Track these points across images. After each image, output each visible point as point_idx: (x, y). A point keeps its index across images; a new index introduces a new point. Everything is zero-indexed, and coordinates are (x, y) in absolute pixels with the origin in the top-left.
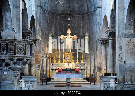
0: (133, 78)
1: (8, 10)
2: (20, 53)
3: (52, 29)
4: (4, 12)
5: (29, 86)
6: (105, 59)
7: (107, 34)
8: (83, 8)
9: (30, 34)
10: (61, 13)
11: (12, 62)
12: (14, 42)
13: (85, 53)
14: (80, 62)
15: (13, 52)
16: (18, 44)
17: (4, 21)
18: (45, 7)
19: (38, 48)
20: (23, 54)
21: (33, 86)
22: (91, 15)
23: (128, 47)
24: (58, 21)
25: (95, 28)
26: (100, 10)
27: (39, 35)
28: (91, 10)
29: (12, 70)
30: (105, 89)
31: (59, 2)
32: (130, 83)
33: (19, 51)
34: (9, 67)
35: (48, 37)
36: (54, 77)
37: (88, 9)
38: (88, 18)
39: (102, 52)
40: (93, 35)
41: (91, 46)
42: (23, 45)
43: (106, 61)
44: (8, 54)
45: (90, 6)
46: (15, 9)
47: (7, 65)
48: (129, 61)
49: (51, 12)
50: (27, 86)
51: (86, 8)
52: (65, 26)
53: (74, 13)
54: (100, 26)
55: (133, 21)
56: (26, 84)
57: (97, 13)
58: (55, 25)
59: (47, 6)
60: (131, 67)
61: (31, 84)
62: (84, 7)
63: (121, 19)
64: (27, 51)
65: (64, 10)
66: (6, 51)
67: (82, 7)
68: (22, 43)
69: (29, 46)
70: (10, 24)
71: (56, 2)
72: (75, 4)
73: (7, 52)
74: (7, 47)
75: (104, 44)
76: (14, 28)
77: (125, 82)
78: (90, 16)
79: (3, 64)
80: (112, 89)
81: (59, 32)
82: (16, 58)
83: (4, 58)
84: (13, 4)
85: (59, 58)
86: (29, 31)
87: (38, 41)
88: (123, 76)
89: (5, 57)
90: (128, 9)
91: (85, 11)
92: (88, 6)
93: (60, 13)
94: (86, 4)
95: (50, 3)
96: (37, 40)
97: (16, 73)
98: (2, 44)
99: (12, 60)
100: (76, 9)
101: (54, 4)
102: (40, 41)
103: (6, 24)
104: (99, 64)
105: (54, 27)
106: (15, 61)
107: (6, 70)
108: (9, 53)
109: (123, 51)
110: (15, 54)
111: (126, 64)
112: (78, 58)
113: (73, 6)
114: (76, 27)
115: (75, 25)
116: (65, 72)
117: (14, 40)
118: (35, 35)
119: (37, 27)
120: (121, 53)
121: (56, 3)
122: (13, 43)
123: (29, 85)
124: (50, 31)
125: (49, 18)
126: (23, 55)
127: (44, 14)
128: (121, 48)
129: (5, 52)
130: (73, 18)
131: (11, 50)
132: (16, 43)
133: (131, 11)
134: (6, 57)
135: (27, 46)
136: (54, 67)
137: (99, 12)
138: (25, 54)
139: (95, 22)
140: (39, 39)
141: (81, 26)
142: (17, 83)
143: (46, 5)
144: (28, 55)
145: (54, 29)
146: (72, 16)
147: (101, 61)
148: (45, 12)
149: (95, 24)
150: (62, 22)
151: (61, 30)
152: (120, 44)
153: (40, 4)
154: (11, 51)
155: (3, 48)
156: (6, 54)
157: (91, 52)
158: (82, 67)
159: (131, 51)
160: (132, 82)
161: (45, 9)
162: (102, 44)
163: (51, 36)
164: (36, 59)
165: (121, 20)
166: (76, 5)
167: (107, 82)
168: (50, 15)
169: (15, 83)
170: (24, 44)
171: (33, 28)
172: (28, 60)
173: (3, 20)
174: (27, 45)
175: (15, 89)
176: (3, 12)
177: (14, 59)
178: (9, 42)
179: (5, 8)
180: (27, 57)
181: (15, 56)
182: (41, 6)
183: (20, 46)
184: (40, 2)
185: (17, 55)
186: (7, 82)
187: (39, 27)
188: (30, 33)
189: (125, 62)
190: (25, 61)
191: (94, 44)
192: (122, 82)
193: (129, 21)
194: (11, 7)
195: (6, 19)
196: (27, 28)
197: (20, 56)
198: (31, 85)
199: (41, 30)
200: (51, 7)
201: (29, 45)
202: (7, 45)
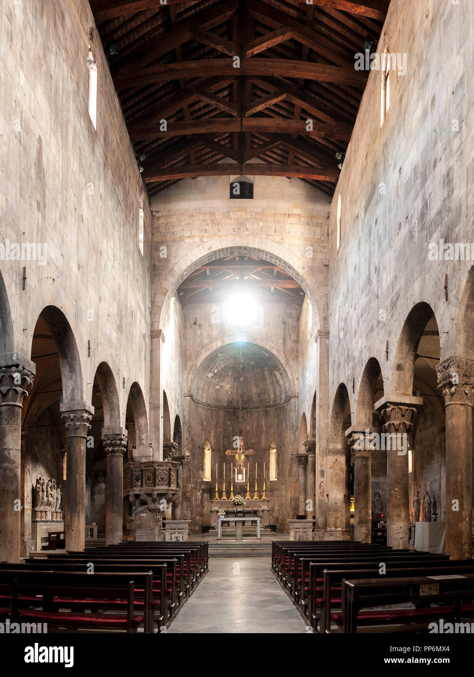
0: (338, 521)
1: (143, 415)
2: (162, 485)
3: (210, 437)
4: (138, 419)
5: (177, 538)
6: (304, 491)
7: (306, 446)
8: (267, 396)
9: (173, 450)
10: (226, 405)
11: (150, 498)
12: (153, 466)
13: (270, 480)
14: (260, 496)
15: (152, 482)
16: (158, 469)
17: (137, 432)
18: (198, 395)
19: (186, 473)
20: (166, 485)
21: (182, 537)
22: (280, 410)
23: (333, 473)
24: (221, 420)
25: (288, 435)
26: (295, 402)
27: (189, 450)
28: (281, 400)
29: (150, 510)
30: (297, 540)
31: (224, 384)
32: (333, 529)
33: (160, 481)
34: (147, 506)
35: (204, 452)
36: (215, 524)
37: (275, 398)
38: (275, 414)
39: (298, 478)
40: (284, 447)
41: (280, 466)
42: (166, 470)
43: (306, 495)
44: (145, 486)
45: (278, 394)
46: (152, 411)
47: (144, 503)
48: (333, 494)
49: (209, 405)
50: (173, 537)
51: (272, 396)
52: (233, 429)
53: (251, 405)
54: (296, 431)
55: (341, 430)
56: (171, 534)
57: (290, 406)
58: (216, 428)
59: (202, 393)
60: (336, 503)
61: (179, 533)
62: (268, 394)
63: (323, 425)
64: (172, 481)
65: (233, 399)
66: (140, 481)
67: (265, 393)
68: (165, 467)
69: (174, 472)
70: (145, 437)
71: (218, 385)
72: (251, 388)
73: (142, 482)
74: (142, 475)
75: (302, 465)
76: (151, 444)
77: (327, 529)
78: (278, 410)
79: (137, 503)
80: (307, 540)
81: (224, 441)
82: (156, 493)
83: (137, 492)
84: (150, 403)
85: (224, 489)
86: (172, 443)
87: (186, 459)
88: (323, 519)
89: (140, 491)
90: (333, 410)
91: (270, 402)
92: (274, 392)
93: (225, 407)
94: (271, 389)
95: (206, 387)
96: (184, 459)
97: (157, 516)
98: (135, 471)
99: (150, 495)
100: (255, 398)
101: (214, 388)
102: (189, 461)
103: (140, 436)
104: (294, 500)
105: (214, 433)
106: (155, 496)
107: (142, 512)
108: (146, 484)
109: (325, 477)
110: (155, 486)
111: (329, 500)
112: (256, 489)
113: (248, 392)
114: (255, 432)
115: (252, 427)
116: (234, 515)
117: (153, 462)
118: (181, 448)
119: (185, 433)
120: (322, 482)
121: (218, 387)
122: (151, 468)
123: (177, 535)
124: (207, 439)
125: (206, 415)
126: (166, 487)
127: (197, 408)
128: (322, 473)
129: (139, 483)
130: (249, 415)
131: (149, 479)
132: (155, 468)
133: (337, 414)
134: (142, 490)
135: (172, 473)
136: (214, 506)
137: (294, 406)
138: (170, 486)
139: (287, 424)
140: (188, 456)
141: (262, 429)
142: (159, 532)
143: (200, 391)
144: (173, 487)
145: (214, 436)
146: (246, 410)
147: (298, 496)
148: (198, 406)
149: (287, 427)
150: (229, 423)
151: (227, 438)
152: (321, 466)
153: (190, 391)
154: (149, 481)
155: (137, 477)
156: (142, 486)
157: (280, 479)
158: (264, 505)
159: (337, 478)
160: (336, 528)
161: (199, 400)
162: (299, 465)
163: (209, 450)
164: (183, 493)
165: (324, 427)
166: (254, 390)
167: (300, 529)
168: (206, 411)
169: (156, 532)
170: (168, 468)
171: (177, 437)
172: (173, 494)
173: (135, 432)
174: (172, 469)
175: (157, 540)
176: (135, 418)
177: (153, 493)
178: (145, 467)
179: (139, 411)
180: (172, 490)
181: (155, 488)
182: (191, 396)
183: (162, 472)
184: (189, 389)
185: (157, 487)
186: (145, 530)
187: (187, 434)
188: (174, 447)
189: (327, 495)
190: (170, 496)
191: (285, 465)
192: (322, 528)
193: (335, 428)
194: (148, 409)
195: (139, 430)
196: (168, 438)
197: (162, 488)
198: (179, 535)
199: (192, 440)
200: (208, 394)
201: (175, 470)
202: (142, 471)
